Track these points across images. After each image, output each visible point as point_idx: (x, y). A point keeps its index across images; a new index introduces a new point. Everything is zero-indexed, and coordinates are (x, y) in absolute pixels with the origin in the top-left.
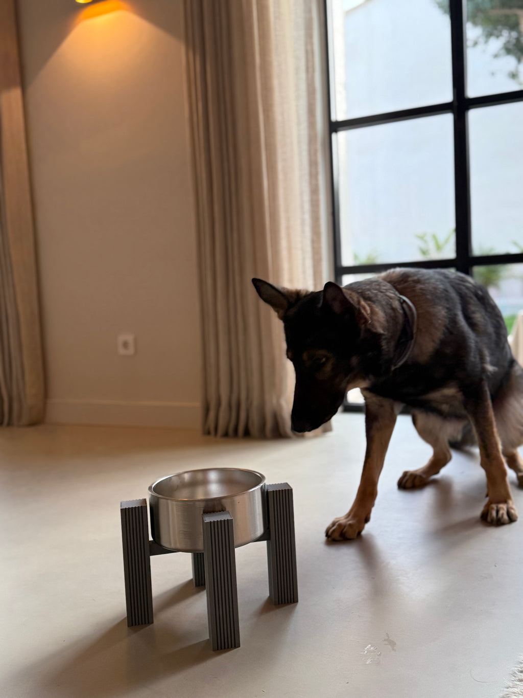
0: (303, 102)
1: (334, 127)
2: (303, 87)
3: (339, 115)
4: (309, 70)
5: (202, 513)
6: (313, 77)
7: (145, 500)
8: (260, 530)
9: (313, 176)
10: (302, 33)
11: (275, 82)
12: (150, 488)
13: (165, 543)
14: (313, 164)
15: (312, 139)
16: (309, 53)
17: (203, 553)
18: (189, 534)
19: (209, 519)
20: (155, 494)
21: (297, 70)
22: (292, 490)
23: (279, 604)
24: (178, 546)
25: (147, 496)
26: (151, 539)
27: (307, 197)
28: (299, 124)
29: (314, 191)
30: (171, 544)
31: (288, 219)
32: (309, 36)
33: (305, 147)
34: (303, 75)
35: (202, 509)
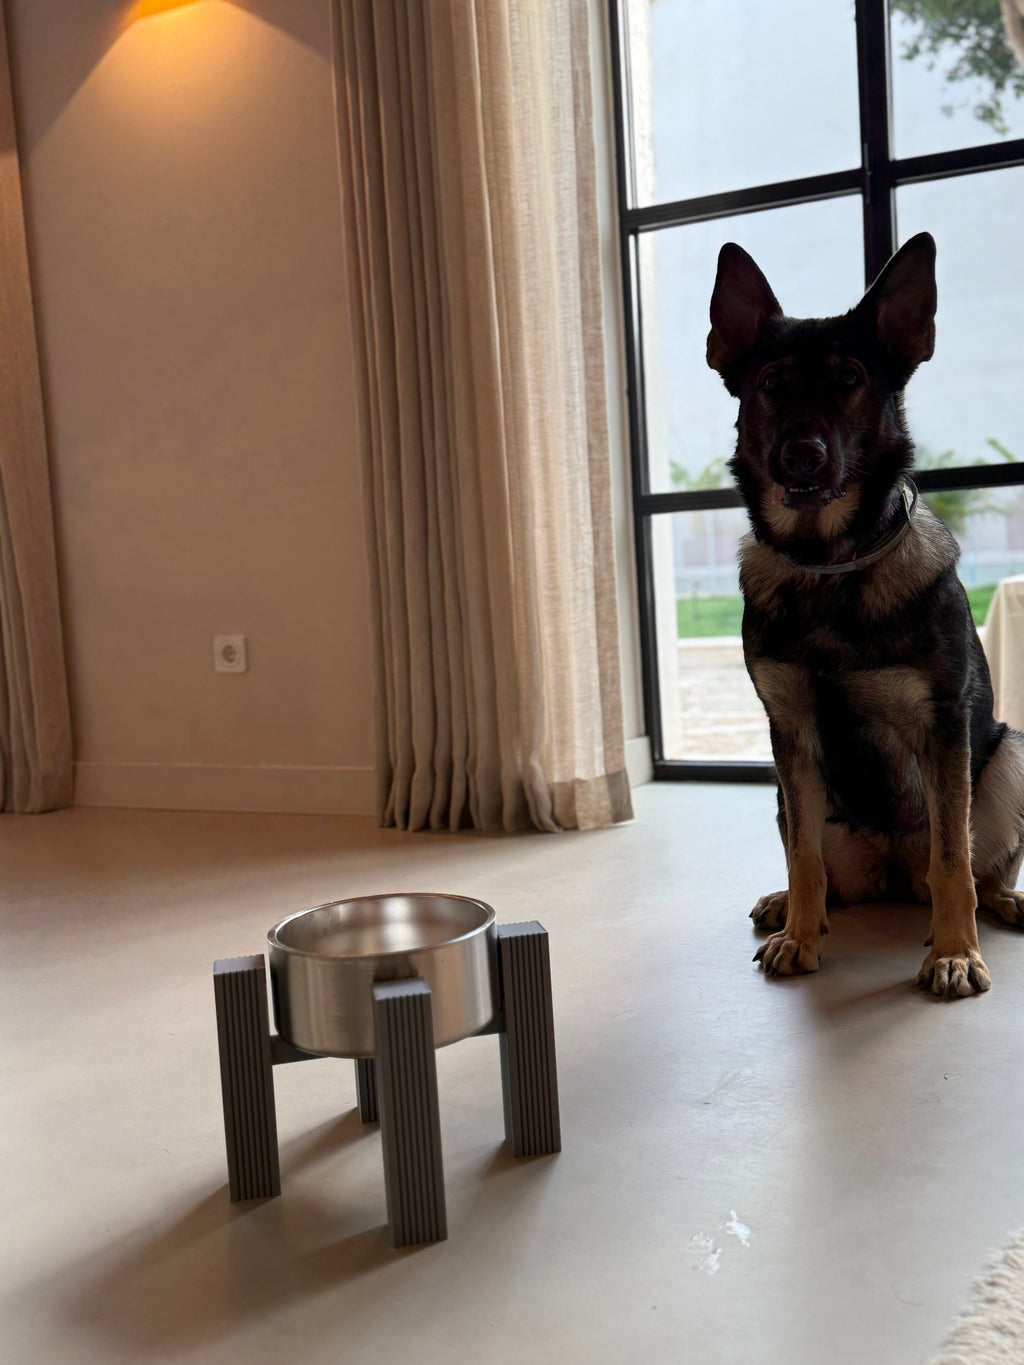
0: (569, 175)
1: (632, 222)
2: (568, 144)
3: (644, 194)
4: (580, 109)
5: (371, 981)
6: (588, 124)
7: (262, 956)
8: (485, 1013)
9: (589, 319)
10: (565, 38)
11: (514, 137)
12: (271, 934)
13: (301, 1040)
14: (589, 294)
15: (586, 247)
16: (579, 79)
17: (372, 1061)
18: (349, 1023)
19: (383, 993)
20: (281, 946)
21: (556, 110)
22: (546, 934)
23: (524, 1154)
24: (327, 1046)
25: (265, 948)
26: (273, 1031)
27: (577, 362)
28: (560, 218)
29: (592, 349)
30: (311, 1040)
31: (541, 404)
32: (579, 45)
33: (573, 263)
34: (568, 121)
35: (372, 974)
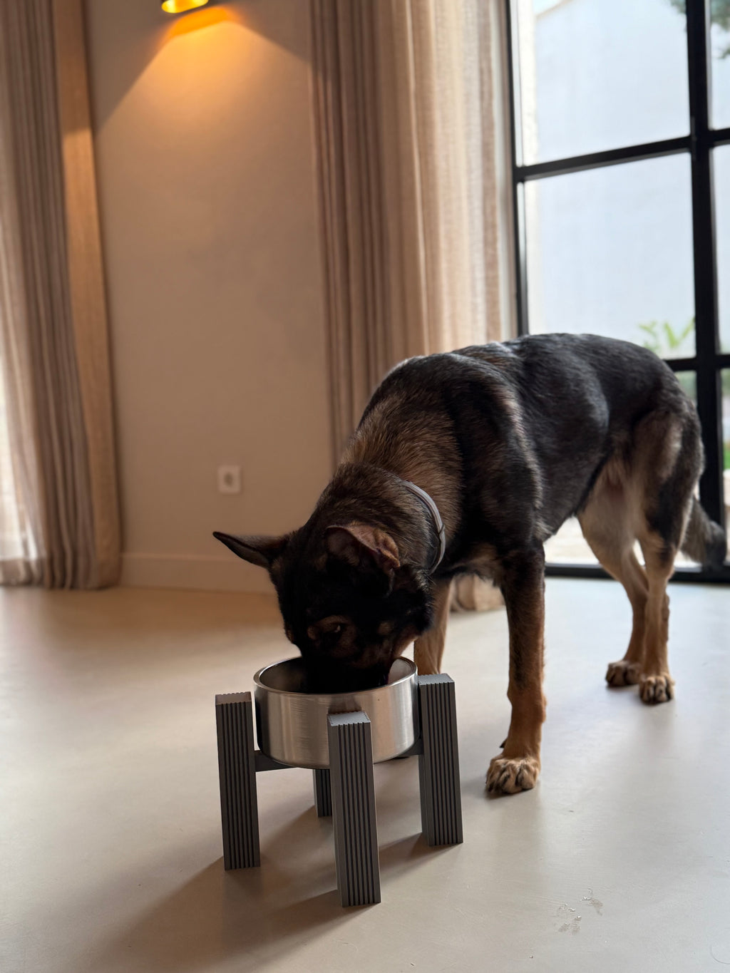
0: (476, 141)
1: (520, 174)
2: (476, 120)
3: (527, 157)
4: (485, 96)
5: (327, 713)
6: (490, 105)
7: (250, 693)
8: (408, 740)
9: (489, 243)
10: (475, 45)
11: (437, 116)
12: (256, 677)
13: (276, 753)
14: (489, 227)
15: (488, 192)
16: (484, 73)
17: (329, 770)
18: (310, 743)
19: (338, 722)
20: (262, 686)
21: (467, 96)
22: (453, 683)
23: (436, 844)
24: (295, 759)
25: (251, 687)
26: (257, 748)
27: (480, 274)
28: (469, 171)
29: (491, 265)
30: (283, 755)
31: (453, 304)
32: (484, 49)
33: (477, 203)
34: (476, 104)
35: (328, 708)
